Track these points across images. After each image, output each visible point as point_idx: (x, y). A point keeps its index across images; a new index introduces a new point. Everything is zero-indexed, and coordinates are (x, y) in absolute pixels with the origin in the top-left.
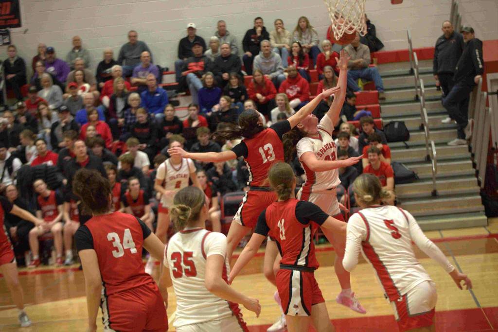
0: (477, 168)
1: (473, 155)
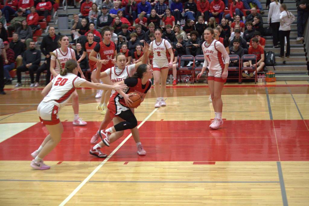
0: (306, 52)
1: (305, 45)
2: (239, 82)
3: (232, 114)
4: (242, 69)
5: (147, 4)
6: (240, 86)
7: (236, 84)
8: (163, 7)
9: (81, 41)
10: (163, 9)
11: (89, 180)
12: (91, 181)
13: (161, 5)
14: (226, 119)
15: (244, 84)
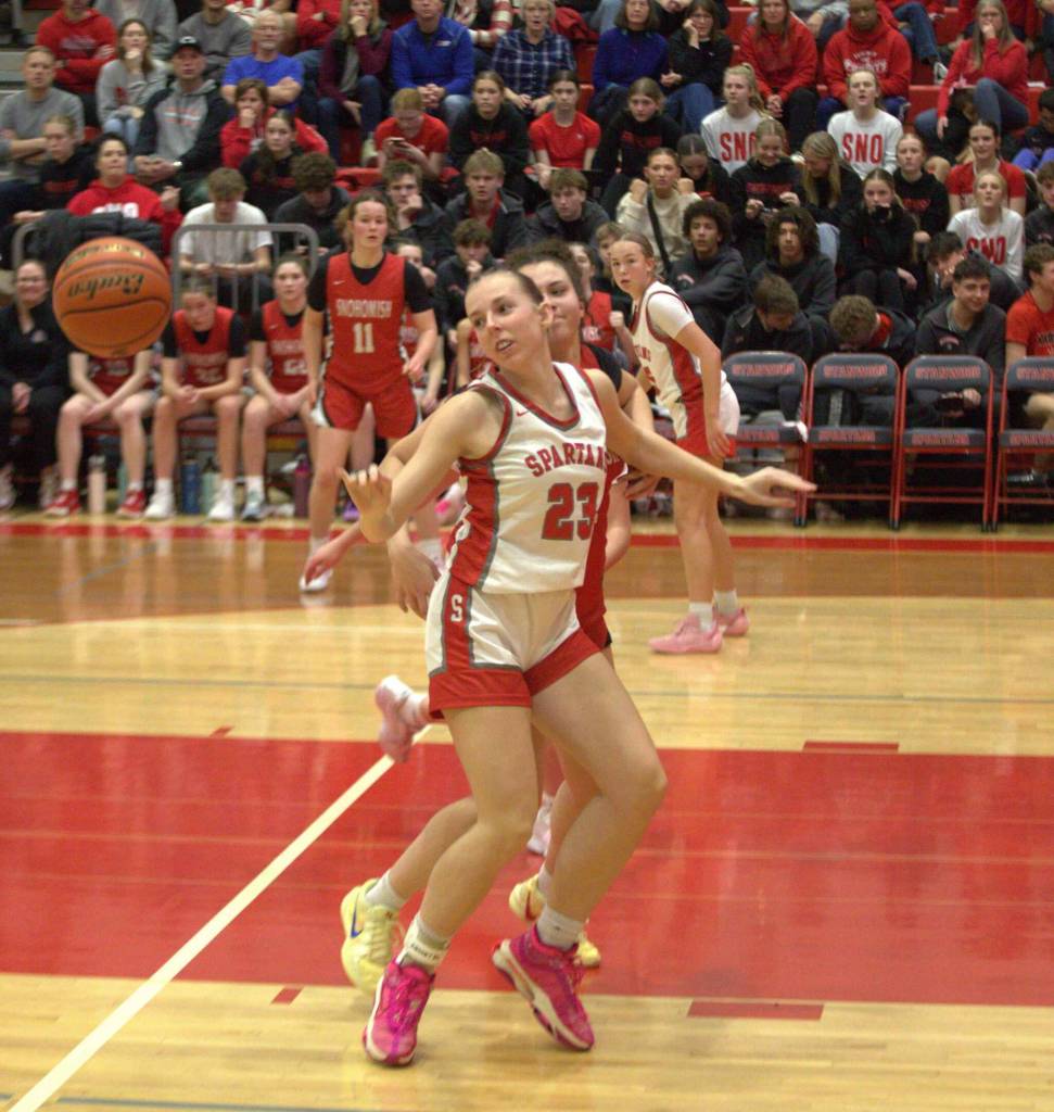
2: (985, 518)
3: (933, 714)
4: (1002, 442)
5: (451, 33)
6: (990, 546)
7: (967, 534)
8: (545, 53)
9: (47, 244)
10: (546, 63)
11: (59, 1091)
12: (69, 1095)
13: (534, 41)
14: (895, 746)
15: (1010, 534)
